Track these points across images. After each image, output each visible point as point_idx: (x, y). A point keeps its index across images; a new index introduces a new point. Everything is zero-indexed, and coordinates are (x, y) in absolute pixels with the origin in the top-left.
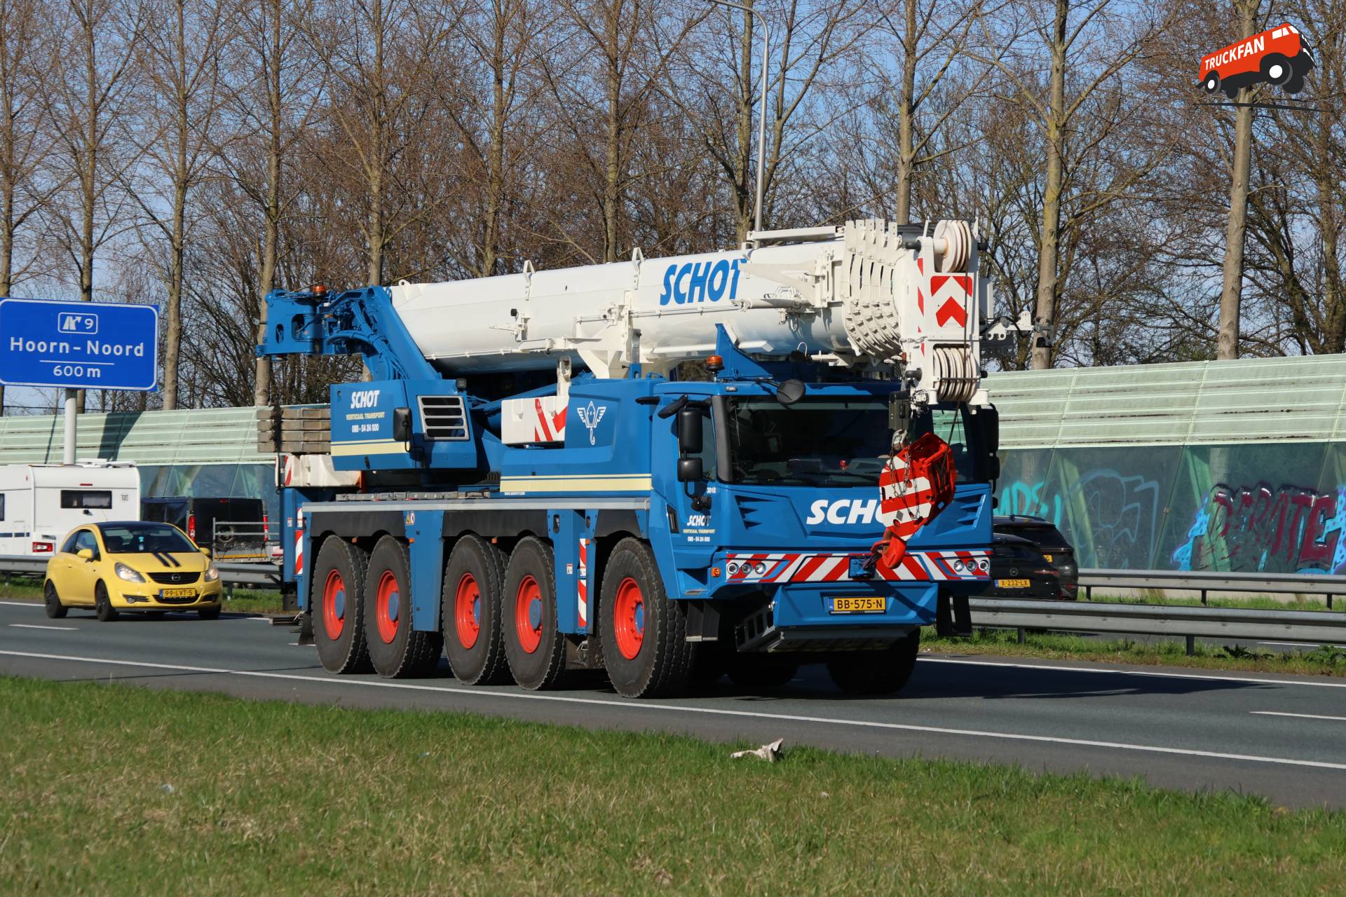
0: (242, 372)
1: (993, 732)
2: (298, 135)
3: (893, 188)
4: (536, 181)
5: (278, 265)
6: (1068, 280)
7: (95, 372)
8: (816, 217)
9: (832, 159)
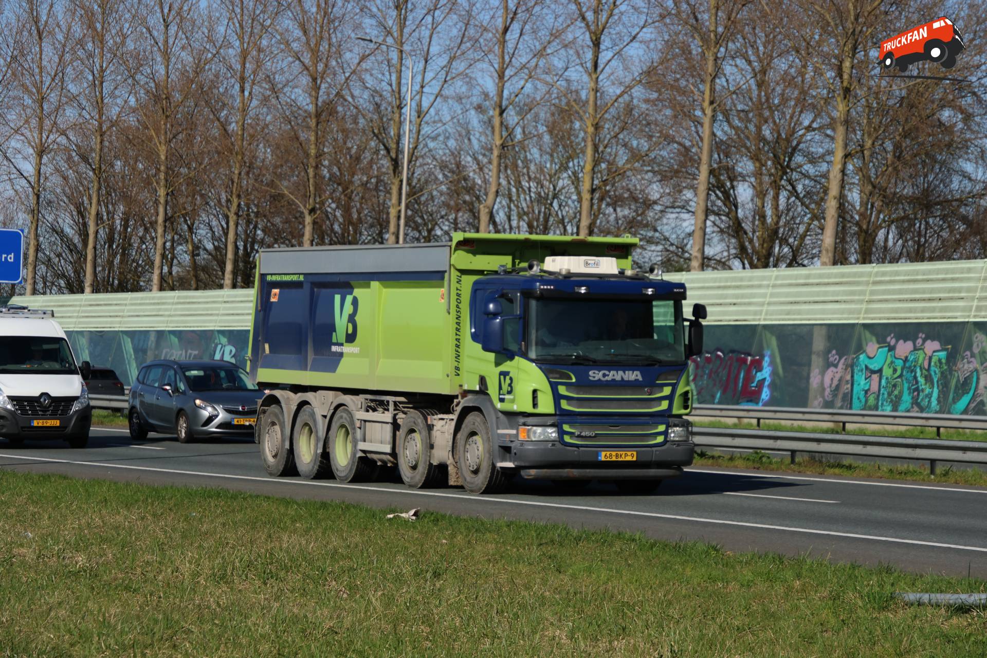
0: (77, 272)
2: (113, 124)
3: (490, 162)
4: (265, 154)
6: (598, 221)
9: (452, 143)
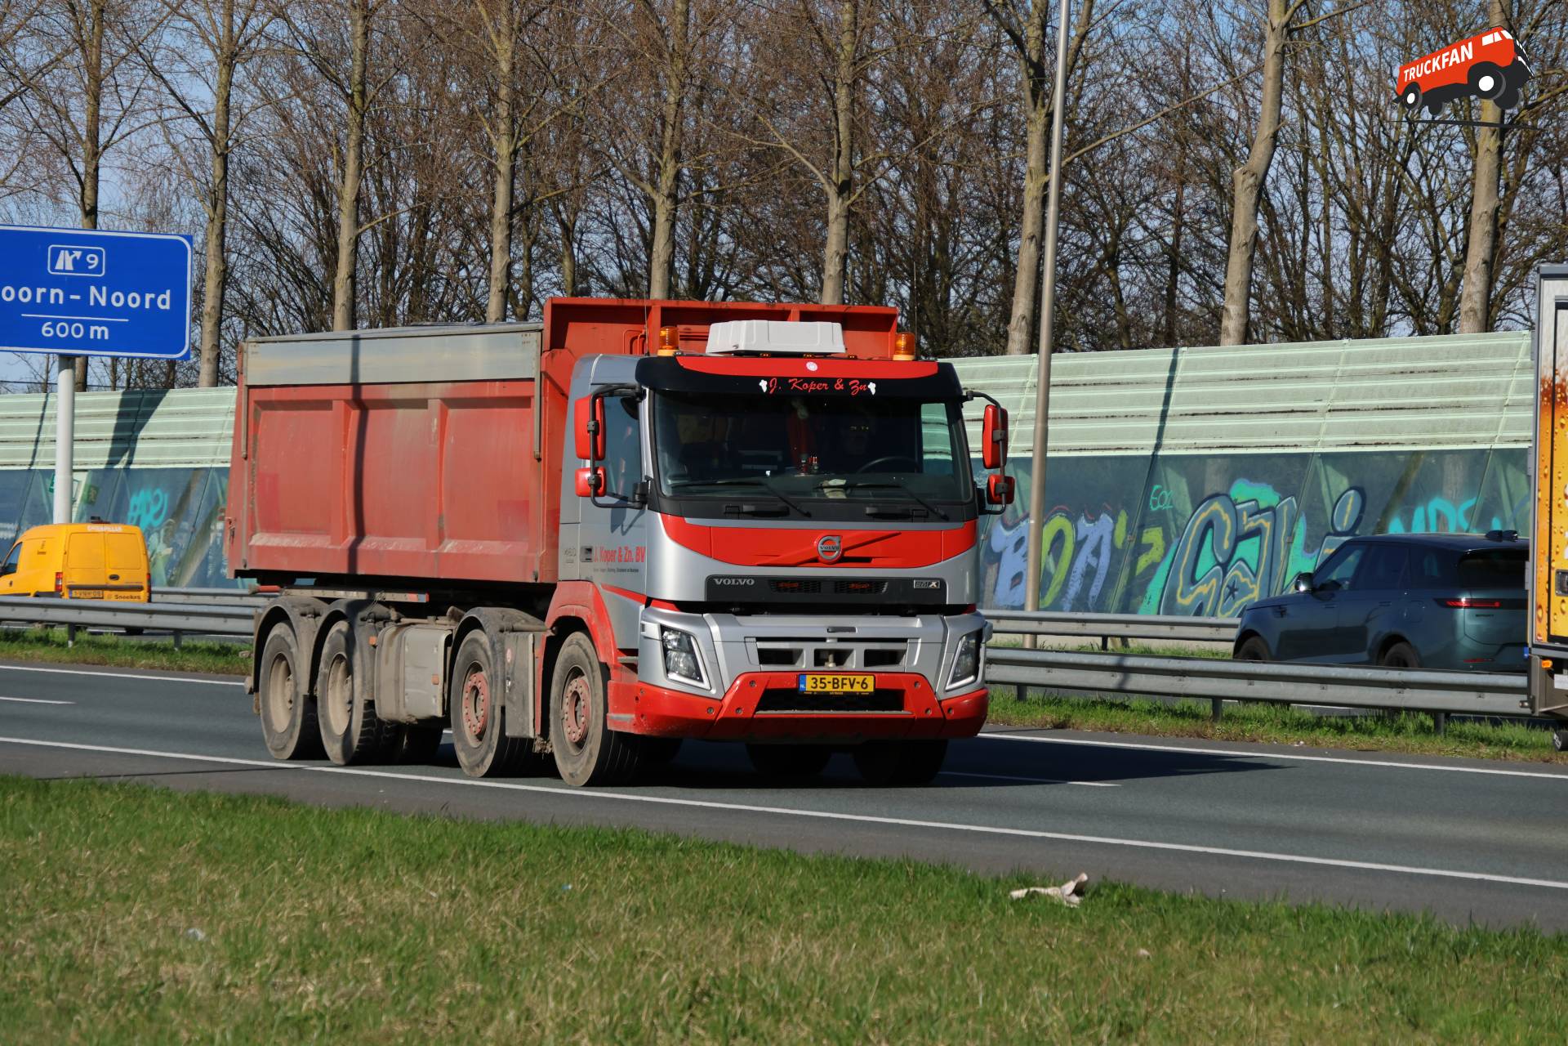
1: (1395, 864)
3: (1259, 68)
4: (738, 56)
5: (365, 177)
6: (1517, 201)
7: (100, 331)
8: (1144, 111)
